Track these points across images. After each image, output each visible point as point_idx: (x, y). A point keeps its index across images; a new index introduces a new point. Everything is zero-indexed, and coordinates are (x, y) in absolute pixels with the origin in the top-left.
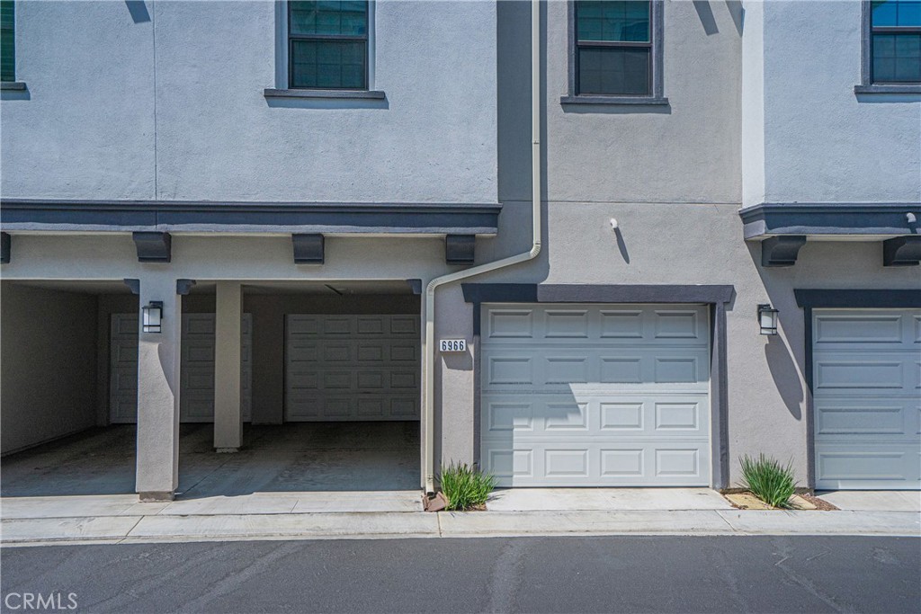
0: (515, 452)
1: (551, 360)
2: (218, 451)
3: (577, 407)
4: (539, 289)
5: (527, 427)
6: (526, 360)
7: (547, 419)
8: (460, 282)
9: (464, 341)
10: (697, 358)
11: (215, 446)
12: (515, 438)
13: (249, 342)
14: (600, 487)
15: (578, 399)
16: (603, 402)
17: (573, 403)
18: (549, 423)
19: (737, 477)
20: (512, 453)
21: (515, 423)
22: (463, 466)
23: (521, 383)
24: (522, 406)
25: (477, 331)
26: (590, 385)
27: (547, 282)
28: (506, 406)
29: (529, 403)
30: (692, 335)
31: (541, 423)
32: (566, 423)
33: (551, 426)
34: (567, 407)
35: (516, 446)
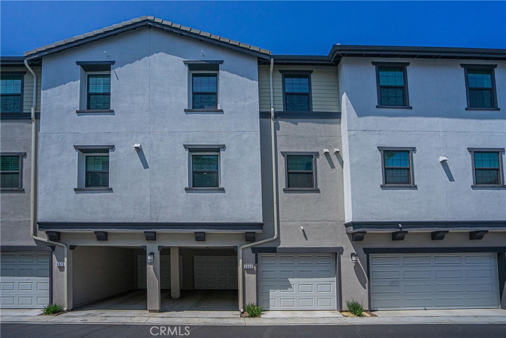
1: (282, 271)
2: (173, 298)
3: (291, 286)
4: (277, 249)
5: (274, 292)
6: (273, 271)
7: (281, 290)
8: (251, 247)
9: (252, 265)
10: (331, 270)
11: (172, 296)
12: (270, 295)
13: (181, 264)
15: (291, 283)
16: (300, 284)
17: (289, 284)
18: (282, 291)
19: (345, 307)
20: (269, 300)
21: (270, 291)
22: (253, 304)
23: (272, 278)
24: (272, 285)
25: (257, 262)
26: (295, 279)
27: (280, 247)
29: (275, 285)
30: (329, 263)
31: (279, 291)
32: (287, 291)
34: (287, 285)
35: (270, 298)
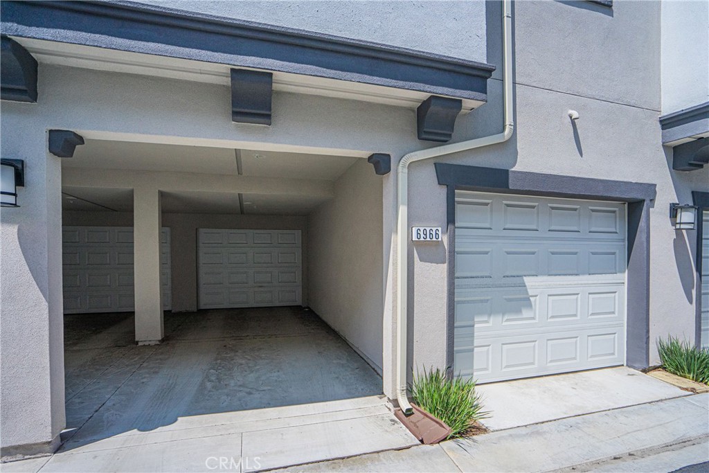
0: (475, 349)
1: (508, 253)
2: (140, 344)
3: (530, 300)
4: (510, 175)
5: (487, 322)
6: (486, 253)
7: (504, 314)
8: (433, 161)
9: (440, 229)
10: (617, 252)
11: (136, 339)
12: (476, 334)
13: (168, 250)
14: (545, 376)
15: (531, 292)
16: (550, 294)
17: (525, 296)
18: (506, 317)
20: (472, 350)
21: (475, 320)
22: (434, 371)
23: (482, 277)
24: (482, 301)
25: (451, 219)
26: (540, 278)
27: (517, 168)
28: (468, 302)
29: (489, 298)
30: (614, 230)
31: (499, 318)
32: (520, 317)
33: (507, 320)
34: (521, 299)
35: (476, 343)
